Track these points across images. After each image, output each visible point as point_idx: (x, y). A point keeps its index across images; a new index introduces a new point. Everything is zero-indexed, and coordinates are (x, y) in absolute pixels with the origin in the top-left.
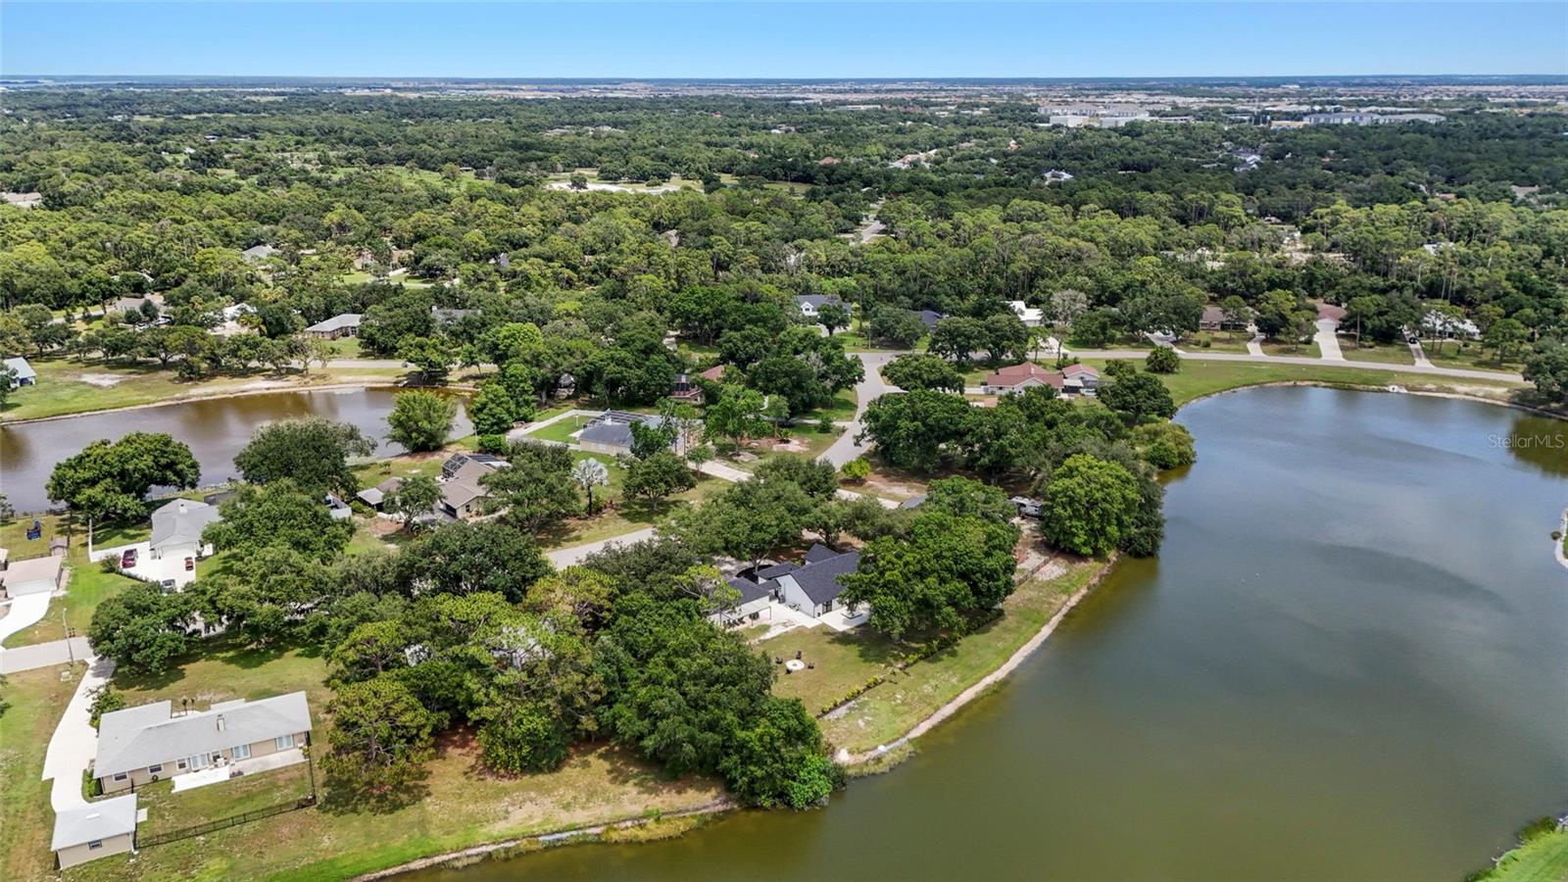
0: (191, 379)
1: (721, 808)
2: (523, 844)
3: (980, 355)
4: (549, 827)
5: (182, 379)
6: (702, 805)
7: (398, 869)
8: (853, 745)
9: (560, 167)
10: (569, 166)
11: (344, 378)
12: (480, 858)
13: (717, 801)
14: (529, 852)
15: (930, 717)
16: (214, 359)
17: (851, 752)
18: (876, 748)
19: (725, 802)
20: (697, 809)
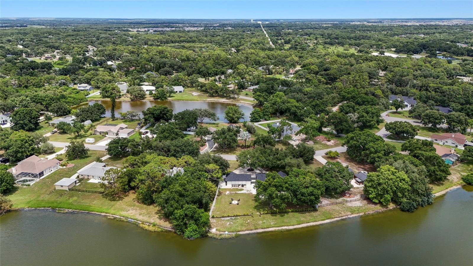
0: (211, 96)
1: (170, 229)
2: (123, 219)
3: (445, 126)
4: (132, 217)
5: (209, 96)
6: (166, 227)
7: (99, 213)
8: (218, 228)
9: (384, 47)
10: (388, 47)
11: (242, 102)
12: (113, 218)
13: (170, 227)
14: (123, 221)
15: (252, 230)
16: (217, 92)
17: (217, 230)
18: (225, 232)
19: (172, 228)
20: (164, 227)
